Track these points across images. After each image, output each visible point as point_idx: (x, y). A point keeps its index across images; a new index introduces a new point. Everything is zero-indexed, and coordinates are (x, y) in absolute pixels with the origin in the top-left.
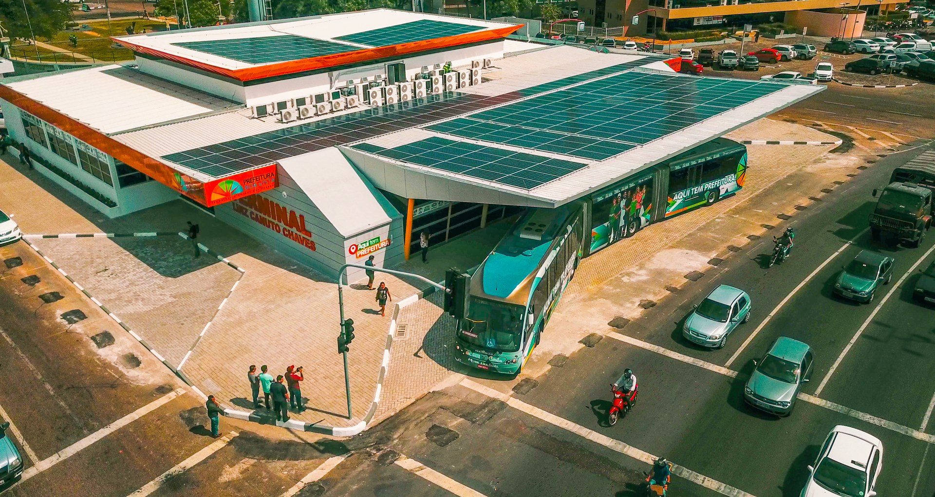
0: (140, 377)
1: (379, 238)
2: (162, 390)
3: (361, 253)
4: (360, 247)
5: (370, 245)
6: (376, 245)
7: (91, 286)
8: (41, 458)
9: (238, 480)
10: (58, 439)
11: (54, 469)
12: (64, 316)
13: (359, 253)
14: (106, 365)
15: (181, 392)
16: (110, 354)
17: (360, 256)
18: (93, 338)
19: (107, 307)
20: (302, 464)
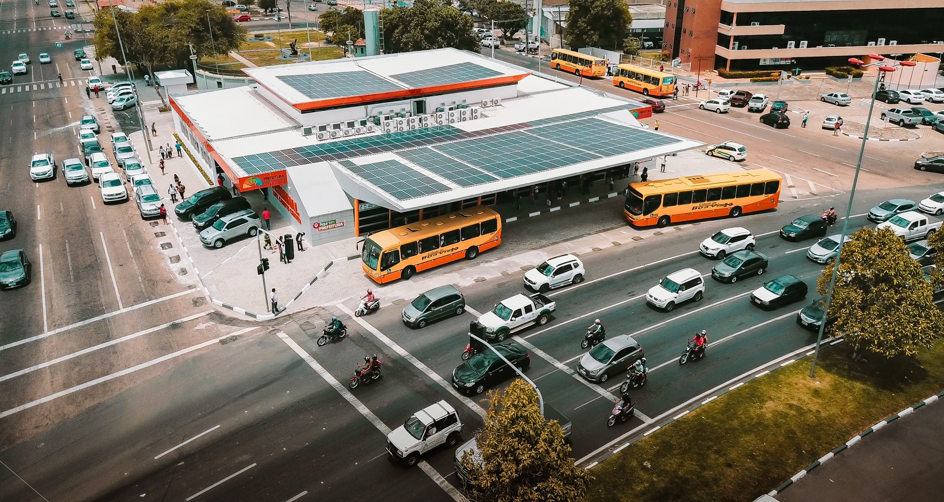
0: (183, 280)
1: (335, 221)
2: (190, 287)
3: (322, 228)
4: (321, 224)
5: (328, 224)
6: (333, 225)
7: (182, 231)
8: (124, 308)
9: (203, 329)
10: (134, 301)
11: (128, 313)
12: (162, 246)
13: (320, 228)
14: (171, 272)
15: (199, 289)
16: (175, 267)
17: (321, 230)
18: (170, 258)
19: (185, 243)
20: (234, 328)
